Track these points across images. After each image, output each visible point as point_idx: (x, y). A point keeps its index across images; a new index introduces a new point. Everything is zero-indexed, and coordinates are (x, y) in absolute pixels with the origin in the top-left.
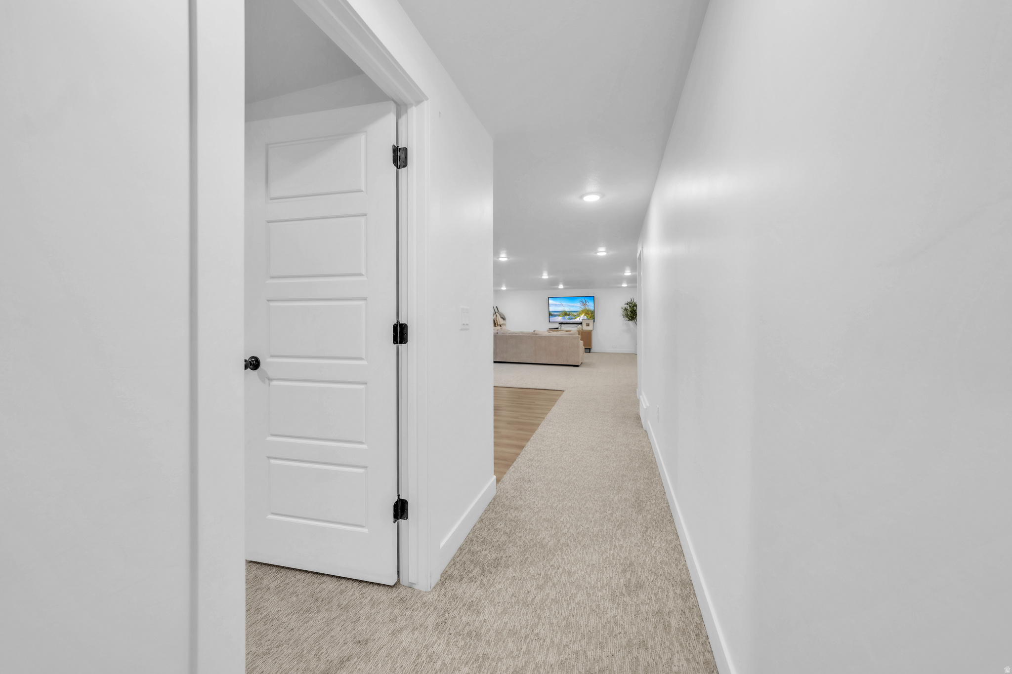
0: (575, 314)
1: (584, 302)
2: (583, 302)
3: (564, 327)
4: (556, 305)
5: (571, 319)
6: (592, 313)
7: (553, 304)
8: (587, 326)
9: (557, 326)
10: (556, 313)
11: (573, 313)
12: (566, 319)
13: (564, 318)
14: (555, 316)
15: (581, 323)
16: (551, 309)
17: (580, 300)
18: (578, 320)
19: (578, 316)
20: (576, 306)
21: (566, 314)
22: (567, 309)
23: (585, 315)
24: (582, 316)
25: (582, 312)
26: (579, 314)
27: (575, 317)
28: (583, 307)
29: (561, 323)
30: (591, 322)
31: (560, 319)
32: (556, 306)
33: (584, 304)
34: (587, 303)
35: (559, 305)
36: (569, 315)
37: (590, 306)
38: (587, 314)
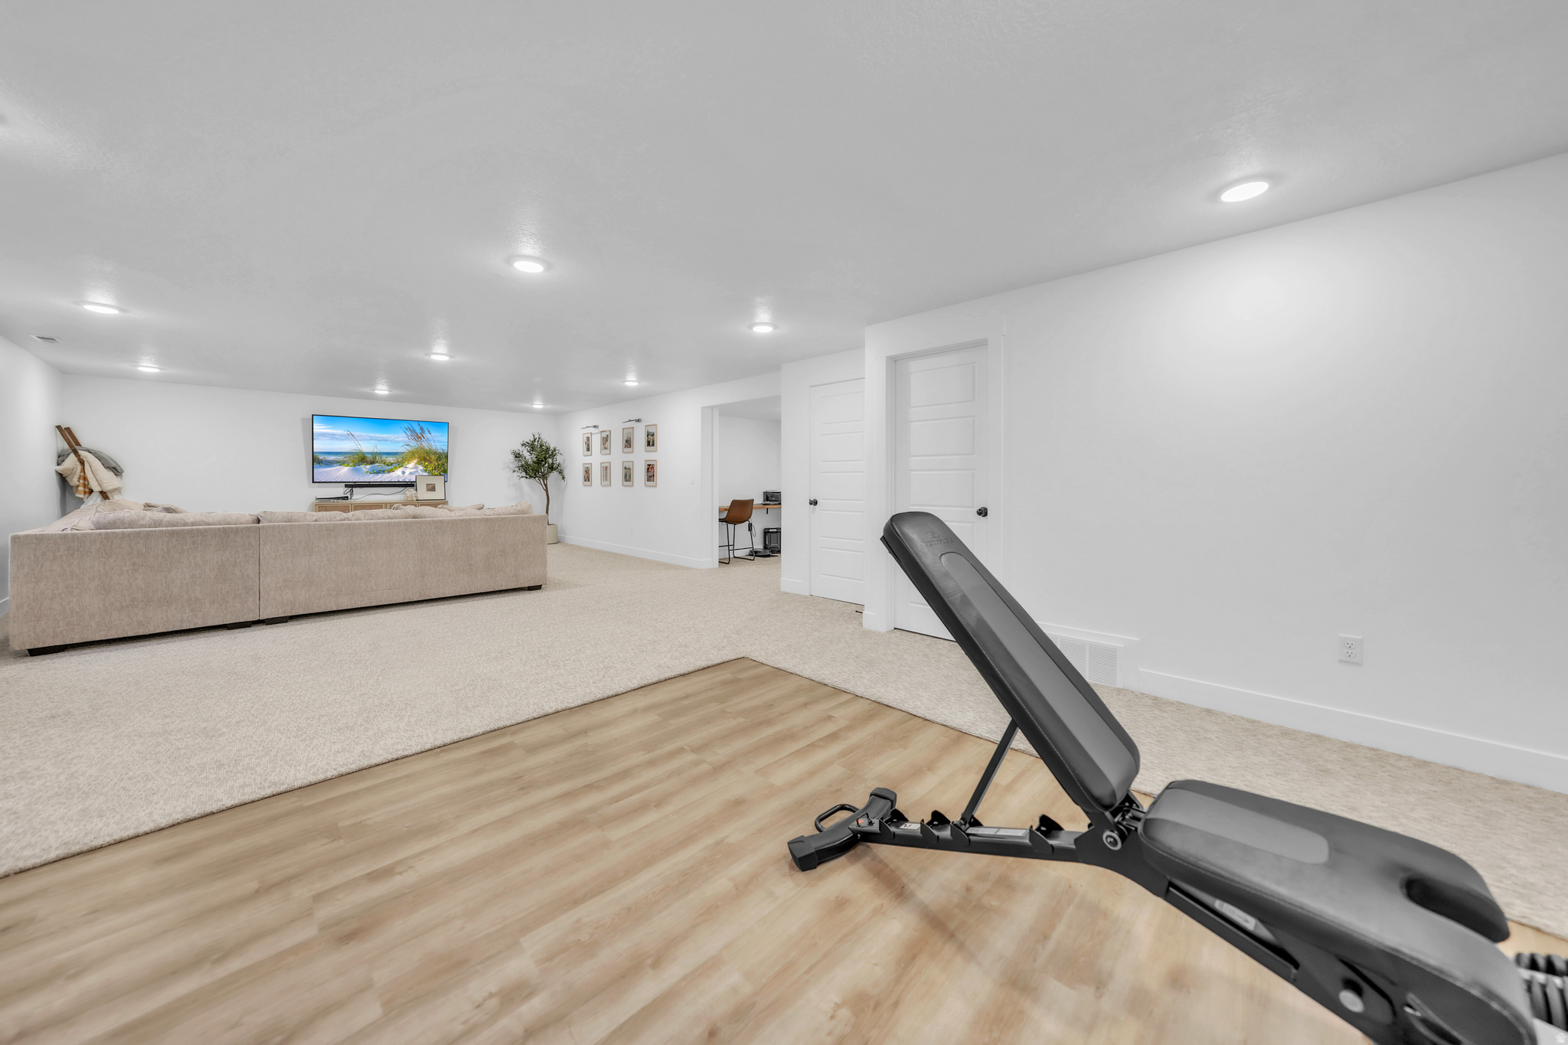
0: (391, 459)
1: (418, 431)
2: (413, 431)
3: (360, 496)
4: (333, 437)
5: (378, 472)
6: (439, 459)
7: (324, 435)
8: (428, 490)
9: (340, 491)
10: (332, 458)
11: (384, 458)
12: (365, 474)
13: (358, 471)
14: (330, 464)
15: (411, 485)
16: (320, 446)
17: (406, 425)
18: (397, 475)
19: (400, 464)
20: (397, 441)
21: (362, 459)
22: (366, 447)
23: (420, 463)
24: (412, 465)
25: (412, 455)
26: (401, 460)
27: (391, 467)
28: (414, 444)
29: (351, 486)
30: (438, 481)
31: (344, 472)
32: (331, 439)
33: (418, 437)
34: (427, 435)
35: (342, 435)
36: (372, 463)
37: (436, 441)
38: (425, 460)
